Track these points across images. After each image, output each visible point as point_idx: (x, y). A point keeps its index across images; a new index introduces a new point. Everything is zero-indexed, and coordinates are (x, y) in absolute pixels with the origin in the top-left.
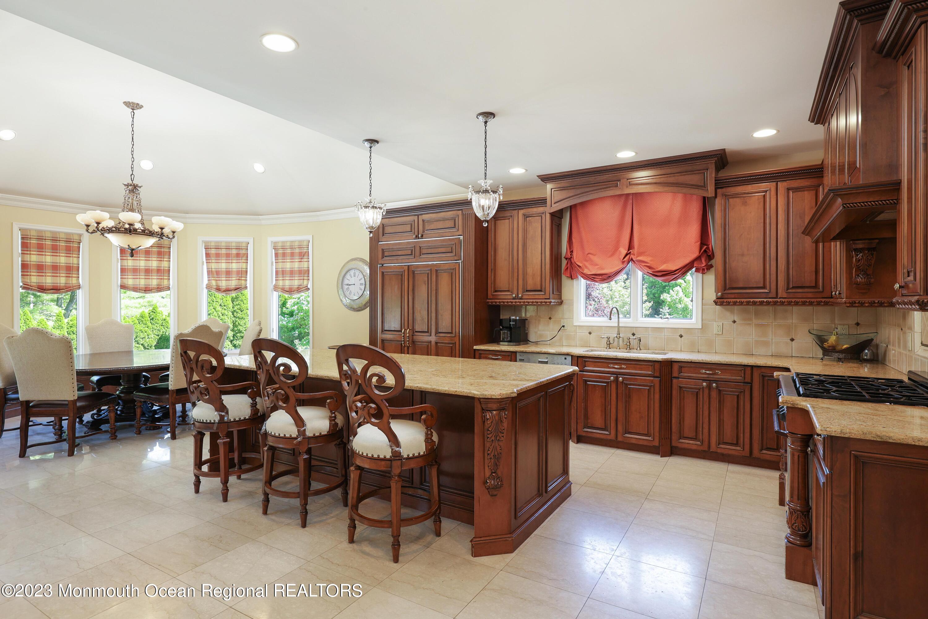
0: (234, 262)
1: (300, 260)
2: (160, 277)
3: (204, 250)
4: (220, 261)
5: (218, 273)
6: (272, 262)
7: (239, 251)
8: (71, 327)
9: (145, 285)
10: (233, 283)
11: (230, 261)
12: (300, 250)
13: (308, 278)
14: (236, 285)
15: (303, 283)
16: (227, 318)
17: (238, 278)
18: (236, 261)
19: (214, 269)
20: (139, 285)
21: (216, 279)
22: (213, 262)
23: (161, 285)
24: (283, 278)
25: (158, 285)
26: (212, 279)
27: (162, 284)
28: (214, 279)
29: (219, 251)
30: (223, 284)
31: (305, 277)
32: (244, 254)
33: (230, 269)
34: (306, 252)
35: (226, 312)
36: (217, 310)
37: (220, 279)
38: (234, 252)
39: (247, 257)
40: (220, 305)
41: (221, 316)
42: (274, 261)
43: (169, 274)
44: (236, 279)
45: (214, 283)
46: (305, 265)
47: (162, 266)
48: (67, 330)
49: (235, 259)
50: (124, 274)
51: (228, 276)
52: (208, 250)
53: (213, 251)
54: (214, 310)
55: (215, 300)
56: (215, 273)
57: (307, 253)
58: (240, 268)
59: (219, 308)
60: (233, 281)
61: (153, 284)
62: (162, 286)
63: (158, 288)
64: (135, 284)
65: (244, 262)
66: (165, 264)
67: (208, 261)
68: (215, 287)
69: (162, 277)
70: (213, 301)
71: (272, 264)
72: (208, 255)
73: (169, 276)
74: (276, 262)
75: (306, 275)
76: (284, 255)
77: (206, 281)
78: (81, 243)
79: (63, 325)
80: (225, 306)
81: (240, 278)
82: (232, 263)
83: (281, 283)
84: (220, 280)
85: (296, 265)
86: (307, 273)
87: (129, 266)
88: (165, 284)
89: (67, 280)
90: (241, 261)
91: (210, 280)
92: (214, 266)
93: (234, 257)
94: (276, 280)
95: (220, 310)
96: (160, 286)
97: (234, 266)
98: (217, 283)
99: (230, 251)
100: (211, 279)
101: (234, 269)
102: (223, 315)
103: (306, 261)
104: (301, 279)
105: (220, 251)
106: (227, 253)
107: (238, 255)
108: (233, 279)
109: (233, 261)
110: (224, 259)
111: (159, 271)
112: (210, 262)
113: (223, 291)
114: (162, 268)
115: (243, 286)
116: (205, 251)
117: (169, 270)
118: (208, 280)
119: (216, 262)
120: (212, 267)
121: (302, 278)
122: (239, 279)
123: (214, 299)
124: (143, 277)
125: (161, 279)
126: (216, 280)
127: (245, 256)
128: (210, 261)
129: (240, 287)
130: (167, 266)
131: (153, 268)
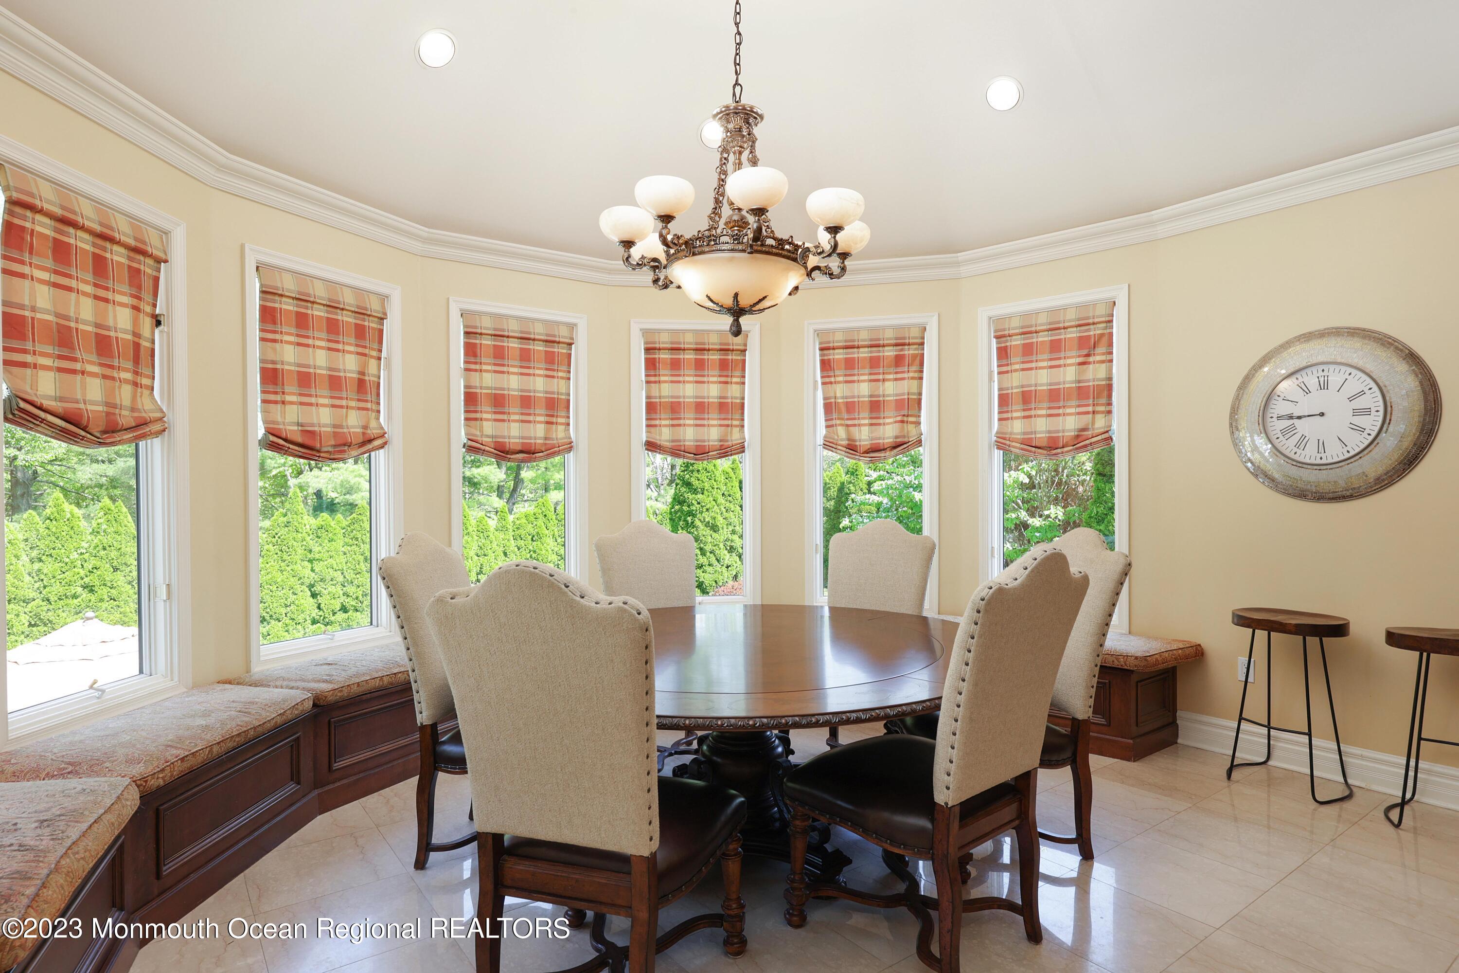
0: (889, 380)
1: (1081, 360)
2: (726, 422)
3: (818, 352)
4: (855, 378)
5: (850, 407)
6: (991, 373)
7: (902, 350)
8: (518, 528)
9: (697, 441)
10: (889, 432)
11: (881, 377)
12: (1080, 332)
13: (1108, 408)
14: (896, 437)
15: (1093, 423)
16: (733, 517)
17: (899, 418)
18: (895, 376)
19: (842, 398)
20: (684, 441)
21: (850, 422)
22: (839, 382)
23: (727, 441)
24: (1027, 413)
25: (721, 441)
26: (838, 422)
27: (729, 438)
28: (843, 422)
29: (853, 353)
30: (864, 435)
31: (1098, 405)
32: (914, 356)
33: (879, 396)
34: (1102, 335)
35: (732, 506)
36: (718, 502)
37: (856, 422)
38: (890, 352)
39: (922, 364)
40: (723, 494)
41: (725, 513)
42: (996, 369)
43: (743, 413)
44: (896, 422)
45: (841, 432)
46: (1095, 373)
47: (729, 395)
48: (513, 533)
49: (892, 370)
50: (653, 416)
51: (874, 415)
52: (826, 352)
53: (839, 355)
54: (714, 503)
55: (716, 487)
56: (843, 409)
57: (1105, 340)
58: (903, 394)
59: (721, 500)
60: (887, 427)
61: (711, 438)
62: (730, 443)
63: (721, 447)
64: (676, 438)
65: (913, 378)
66: (733, 391)
67: (827, 380)
68: (845, 443)
69: (729, 422)
70: (713, 488)
71: (991, 379)
72: (826, 365)
73: (743, 420)
74: (999, 373)
75: (1104, 401)
76: (1028, 350)
77: (821, 431)
78: (573, 346)
79: (509, 527)
80: (729, 496)
81: (905, 419)
82: (884, 380)
83: (1017, 427)
84: (855, 425)
85: (1068, 375)
86: (1106, 393)
87: (664, 397)
88: (734, 438)
89: (547, 431)
90: (906, 375)
91: (832, 426)
92: (840, 391)
93: (890, 366)
94: (1000, 420)
95: (723, 502)
96: (726, 444)
97: (890, 389)
98: (848, 433)
99: (879, 352)
100: (834, 422)
101: (889, 396)
102: (727, 511)
103: (1103, 362)
104: (1088, 413)
105: (855, 354)
106: (871, 358)
107: (899, 361)
108: (888, 421)
109: (887, 377)
110: (867, 371)
111: (723, 407)
112: (831, 383)
113: (867, 452)
114: (729, 401)
115: (913, 439)
116: (821, 355)
117: (742, 405)
118: (827, 427)
119: (846, 382)
120: (835, 393)
121: (1090, 409)
122: (902, 422)
123: (715, 483)
124: (691, 422)
125: (728, 426)
126: (848, 426)
127: (917, 361)
128: (832, 379)
129: (906, 440)
130: (738, 395)
131: (711, 400)
